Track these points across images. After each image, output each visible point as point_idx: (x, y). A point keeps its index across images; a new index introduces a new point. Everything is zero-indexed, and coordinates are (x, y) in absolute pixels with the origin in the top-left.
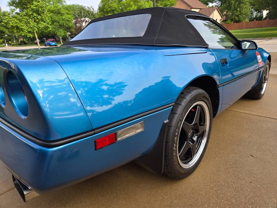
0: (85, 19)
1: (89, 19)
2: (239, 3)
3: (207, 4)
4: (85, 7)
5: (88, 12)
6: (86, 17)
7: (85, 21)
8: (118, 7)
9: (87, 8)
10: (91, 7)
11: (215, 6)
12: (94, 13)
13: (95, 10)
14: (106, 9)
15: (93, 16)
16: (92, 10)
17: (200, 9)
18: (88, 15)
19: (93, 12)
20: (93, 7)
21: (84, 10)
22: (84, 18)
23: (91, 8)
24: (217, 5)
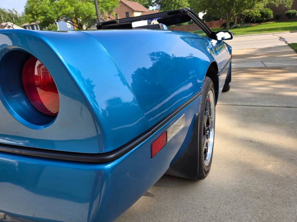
0: (7, 25)
1: (12, 24)
2: (178, 6)
3: (148, 8)
4: (5, 10)
5: (9, 15)
6: (7, 22)
7: (8, 26)
8: (51, 9)
9: (7, 10)
10: (14, 9)
11: (156, 9)
12: (18, 16)
13: (18, 13)
14: (35, 10)
15: (18, 20)
16: (15, 13)
17: (142, 12)
18: (10, 19)
19: (16, 15)
20: (15, 10)
21: (4, 13)
22: (5, 22)
23: (13, 11)
24: (157, 8)
